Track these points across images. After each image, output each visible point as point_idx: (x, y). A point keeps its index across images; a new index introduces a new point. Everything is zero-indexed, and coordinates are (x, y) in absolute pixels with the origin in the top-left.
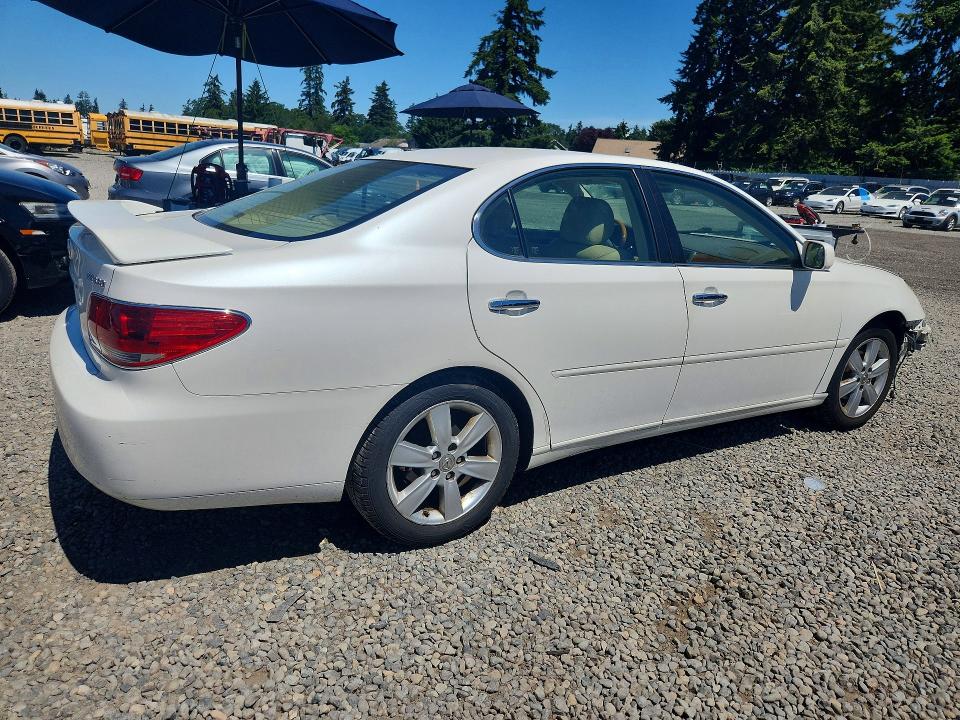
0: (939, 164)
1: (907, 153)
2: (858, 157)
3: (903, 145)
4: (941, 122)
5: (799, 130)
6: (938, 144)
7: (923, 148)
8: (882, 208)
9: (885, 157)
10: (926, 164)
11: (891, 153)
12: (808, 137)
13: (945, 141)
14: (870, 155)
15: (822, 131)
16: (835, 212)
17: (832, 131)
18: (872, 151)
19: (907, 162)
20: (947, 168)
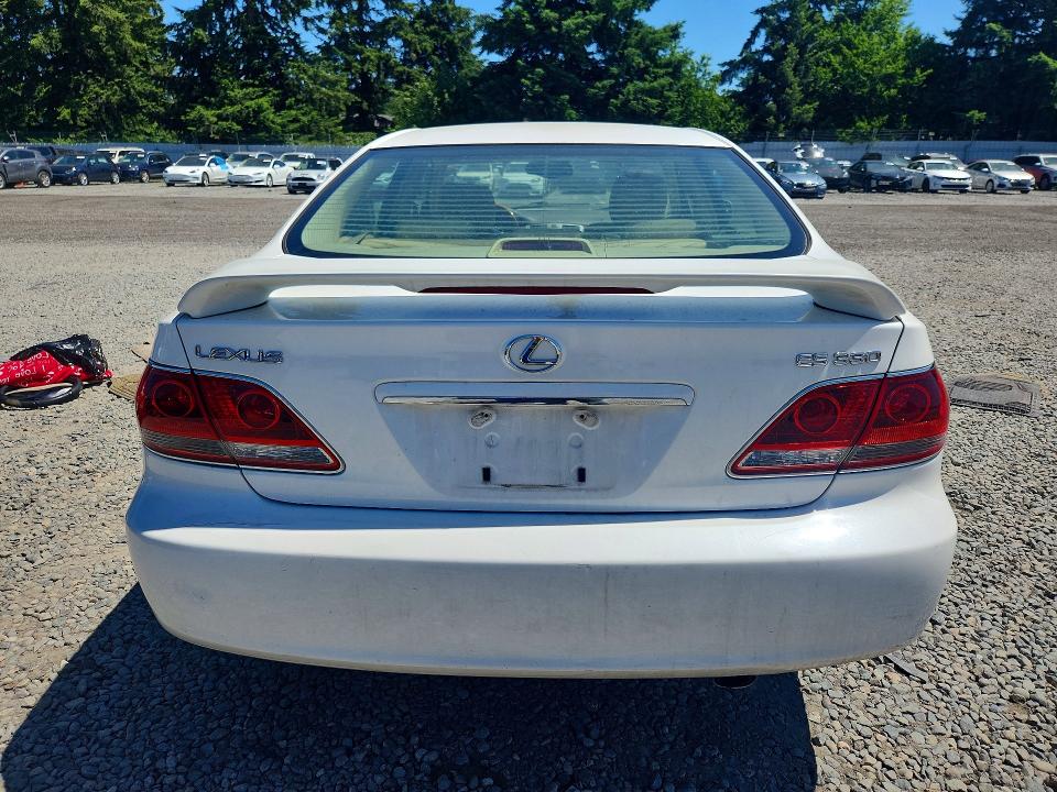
0: (268, 129)
1: (235, 118)
2: (188, 123)
3: (230, 110)
4: (253, 85)
5: (100, 92)
6: (260, 110)
7: (249, 112)
8: (250, 177)
9: (216, 123)
10: (256, 129)
11: (220, 117)
12: (114, 99)
13: (266, 105)
14: (200, 120)
15: (127, 92)
16: (202, 185)
17: (139, 93)
18: (201, 116)
19: (239, 128)
20: (277, 132)
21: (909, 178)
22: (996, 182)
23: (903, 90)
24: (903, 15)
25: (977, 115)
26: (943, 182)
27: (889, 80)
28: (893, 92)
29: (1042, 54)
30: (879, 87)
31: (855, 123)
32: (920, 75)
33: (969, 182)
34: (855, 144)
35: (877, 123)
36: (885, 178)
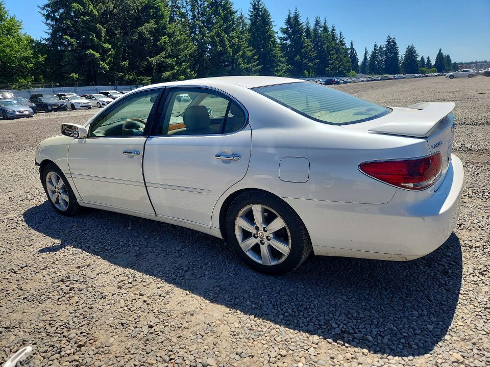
21: (65, 104)
22: (101, 103)
23: (36, 64)
24: (20, 29)
25: (75, 76)
26: (81, 105)
27: (26, 59)
28: (31, 65)
29: (91, 50)
30: (23, 62)
31: (18, 81)
32: (42, 58)
33: (90, 104)
34: (22, 90)
35: (30, 80)
36: (55, 105)
